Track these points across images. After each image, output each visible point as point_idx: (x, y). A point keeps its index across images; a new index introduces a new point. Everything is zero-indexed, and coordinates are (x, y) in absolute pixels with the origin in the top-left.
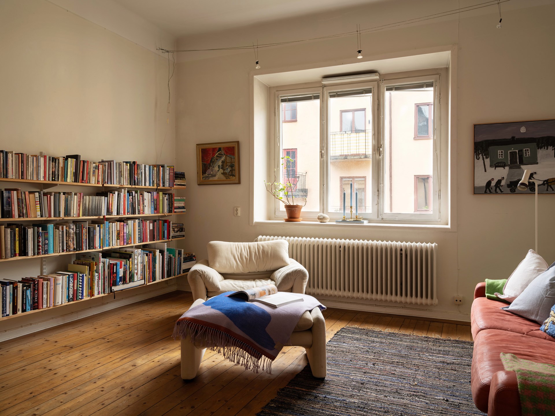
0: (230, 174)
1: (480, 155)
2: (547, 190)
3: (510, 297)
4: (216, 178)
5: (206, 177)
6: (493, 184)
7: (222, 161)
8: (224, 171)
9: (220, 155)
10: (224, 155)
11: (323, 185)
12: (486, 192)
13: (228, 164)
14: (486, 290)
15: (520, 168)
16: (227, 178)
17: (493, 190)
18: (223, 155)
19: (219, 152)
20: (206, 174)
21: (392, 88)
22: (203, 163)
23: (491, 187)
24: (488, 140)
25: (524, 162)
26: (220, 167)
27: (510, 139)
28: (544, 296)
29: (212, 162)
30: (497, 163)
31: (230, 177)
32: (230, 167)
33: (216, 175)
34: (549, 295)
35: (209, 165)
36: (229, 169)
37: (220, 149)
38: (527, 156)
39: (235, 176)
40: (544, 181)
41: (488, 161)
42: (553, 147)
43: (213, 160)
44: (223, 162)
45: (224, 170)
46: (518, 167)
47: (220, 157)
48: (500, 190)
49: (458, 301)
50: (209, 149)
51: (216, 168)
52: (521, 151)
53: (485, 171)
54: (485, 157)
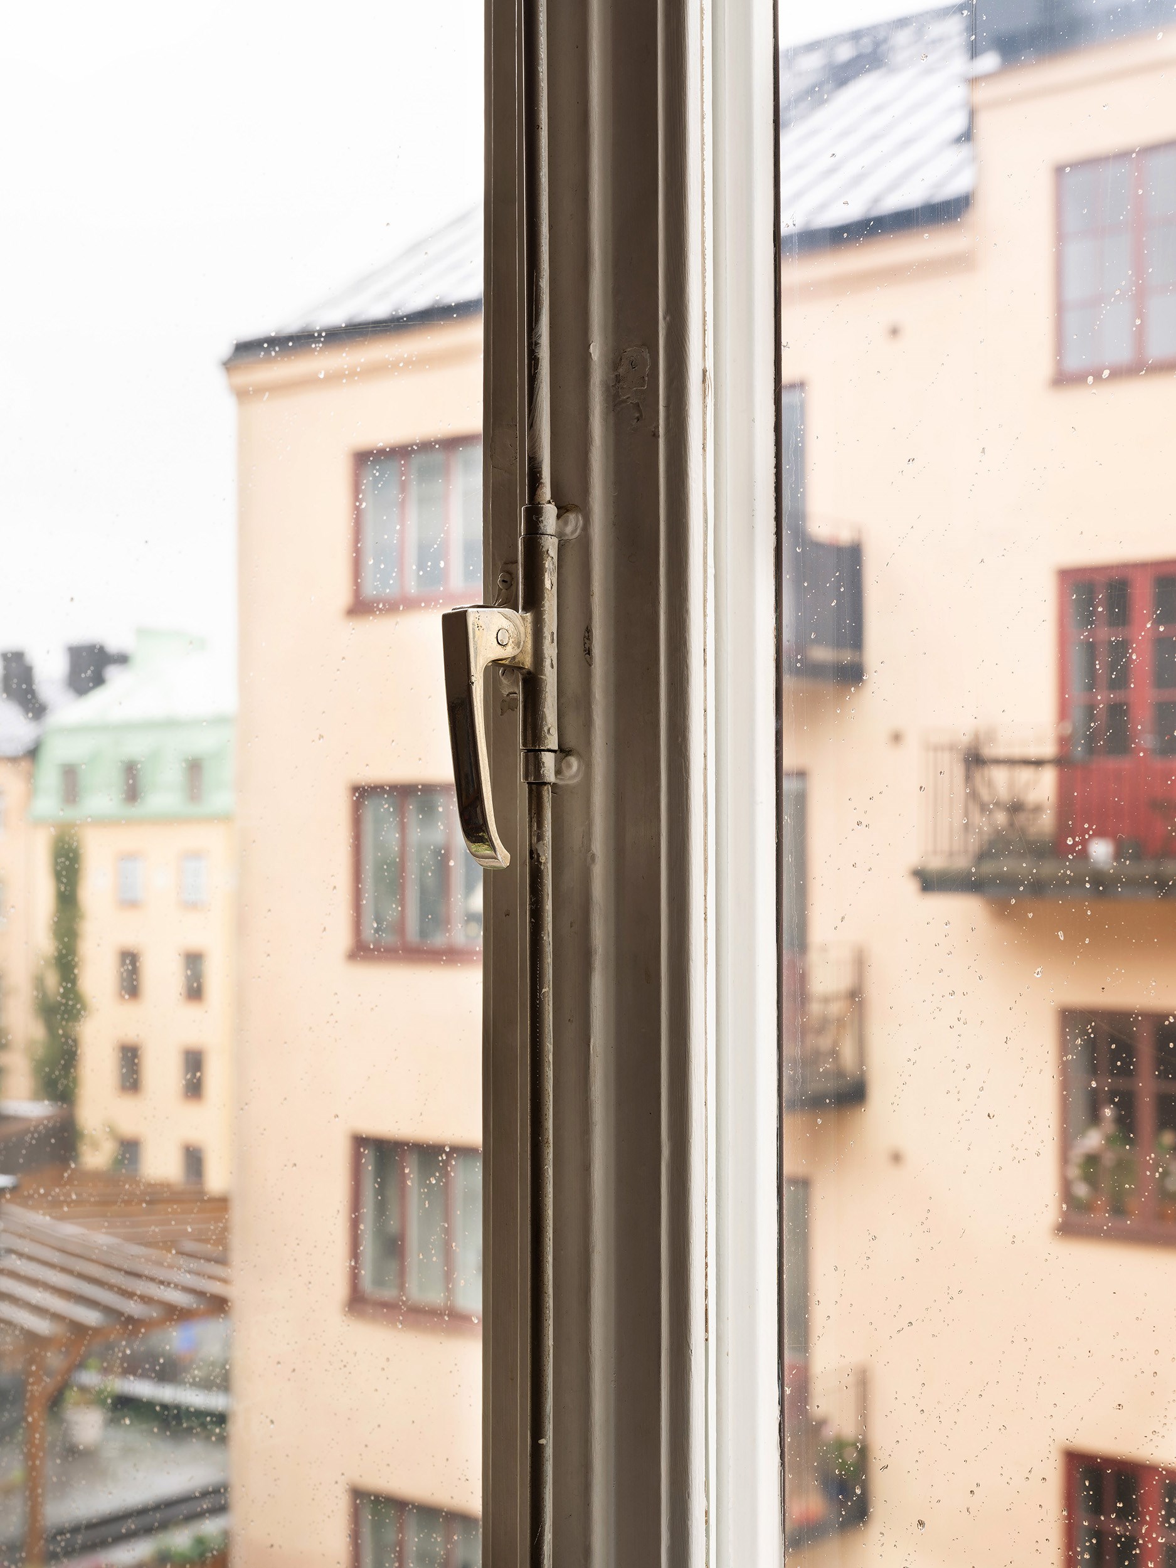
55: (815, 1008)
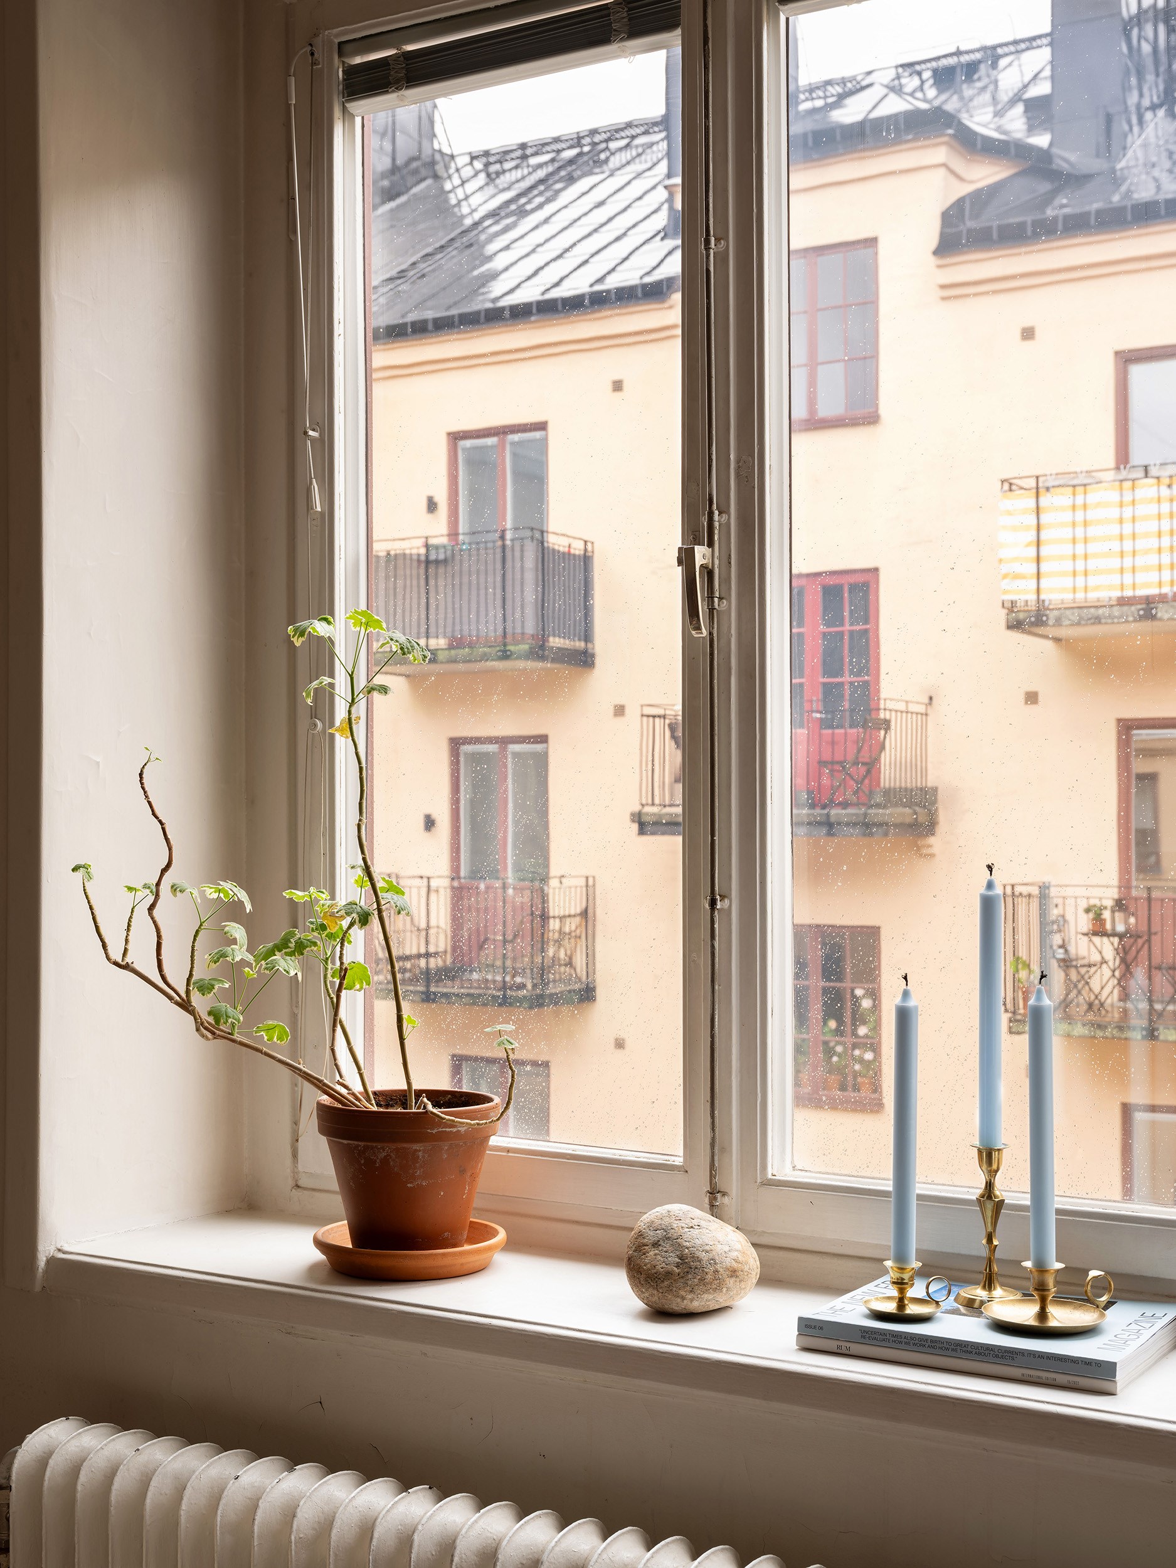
11: (713, 903)
55: (554, 925)
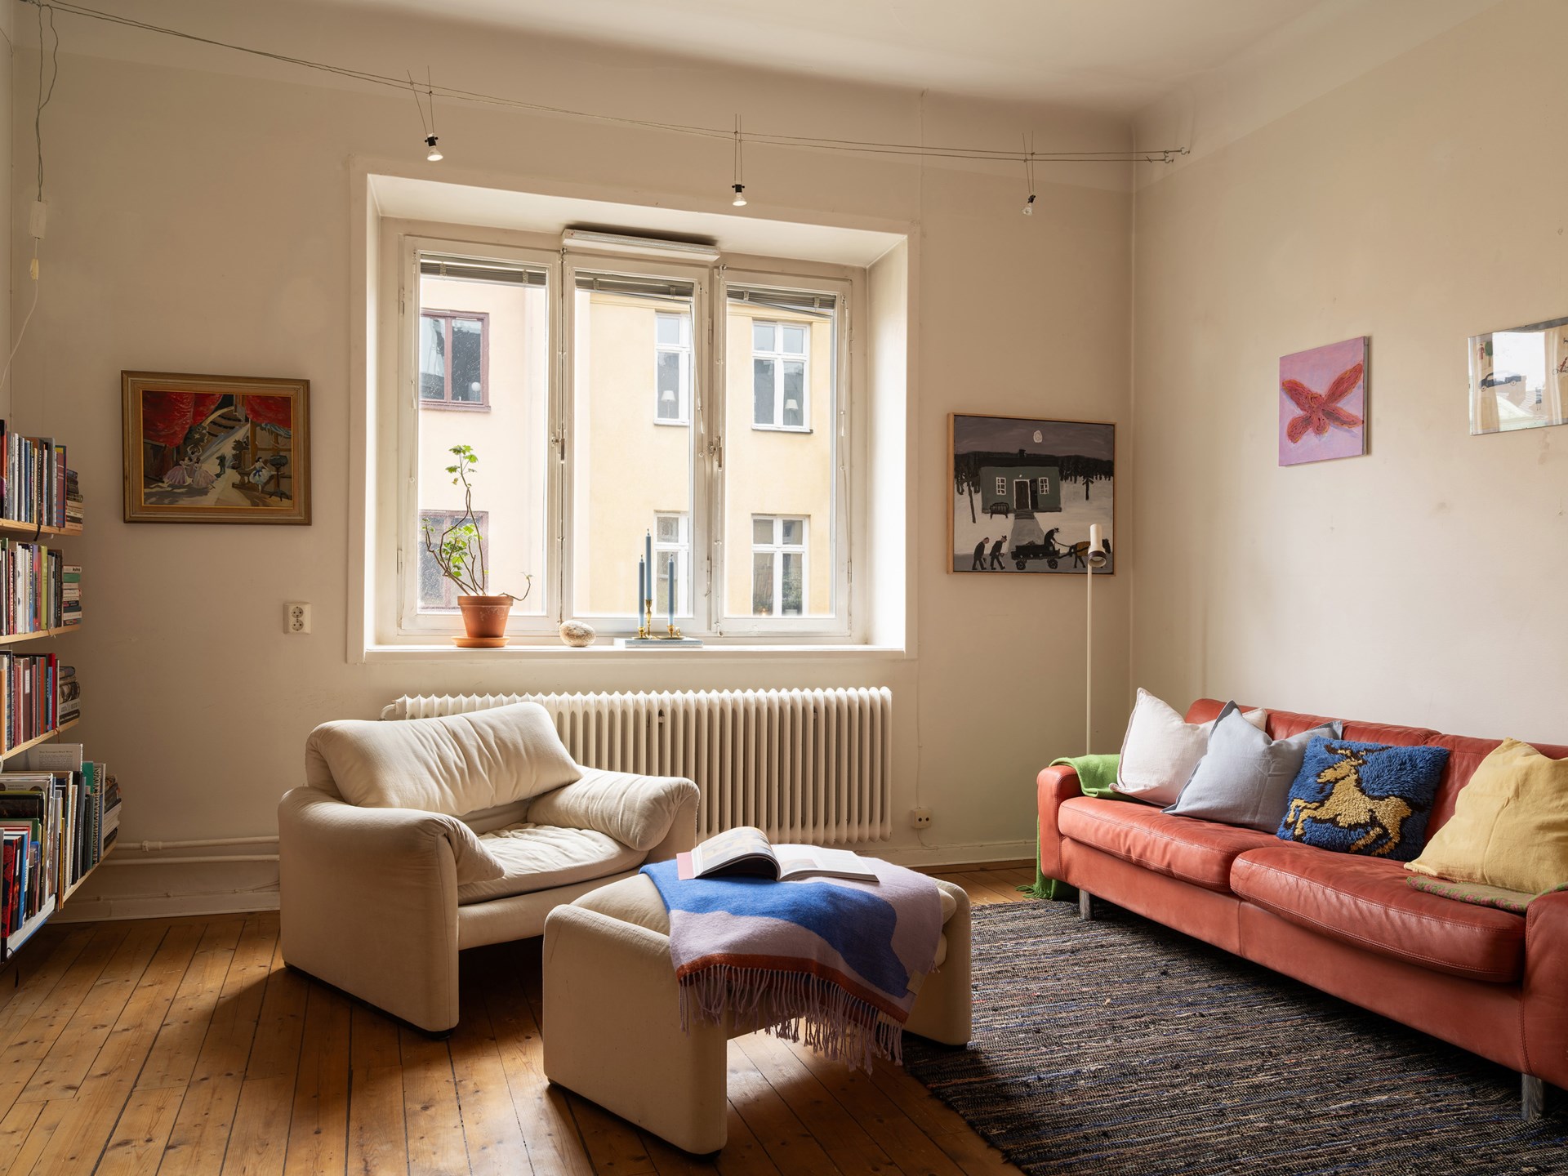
0: (271, 487)
1: (965, 484)
2: (1075, 567)
3: (1148, 788)
4: (208, 501)
5: (162, 495)
6: (988, 550)
7: (238, 442)
8: (242, 478)
9: (229, 419)
10: (247, 420)
11: (562, 539)
12: (974, 569)
13: (260, 454)
14: (1081, 780)
15: (1033, 518)
16: (254, 504)
17: (987, 565)
18: (240, 421)
19: (225, 410)
20: (165, 485)
21: (743, 292)
22: (147, 441)
23: (983, 556)
24: (979, 452)
25: (1040, 506)
26: (228, 462)
27: (1017, 454)
28: (1266, 774)
29: (192, 442)
30: (994, 505)
31: (269, 500)
32: (268, 464)
33: (206, 488)
34: (1274, 770)
35: (178, 453)
36: (265, 474)
37: (227, 400)
38: (1045, 493)
39: (289, 498)
40: (1071, 547)
41: (978, 499)
42: (1084, 478)
43: (197, 436)
44: (239, 446)
45: (242, 474)
46: (1030, 515)
47: (225, 427)
48: (1000, 563)
49: (924, 819)
50: (180, 396)
51: (211, 466)
52: (1034, 482)
53: (974, 521)
54: (972, 489)
